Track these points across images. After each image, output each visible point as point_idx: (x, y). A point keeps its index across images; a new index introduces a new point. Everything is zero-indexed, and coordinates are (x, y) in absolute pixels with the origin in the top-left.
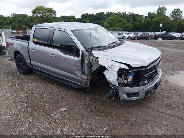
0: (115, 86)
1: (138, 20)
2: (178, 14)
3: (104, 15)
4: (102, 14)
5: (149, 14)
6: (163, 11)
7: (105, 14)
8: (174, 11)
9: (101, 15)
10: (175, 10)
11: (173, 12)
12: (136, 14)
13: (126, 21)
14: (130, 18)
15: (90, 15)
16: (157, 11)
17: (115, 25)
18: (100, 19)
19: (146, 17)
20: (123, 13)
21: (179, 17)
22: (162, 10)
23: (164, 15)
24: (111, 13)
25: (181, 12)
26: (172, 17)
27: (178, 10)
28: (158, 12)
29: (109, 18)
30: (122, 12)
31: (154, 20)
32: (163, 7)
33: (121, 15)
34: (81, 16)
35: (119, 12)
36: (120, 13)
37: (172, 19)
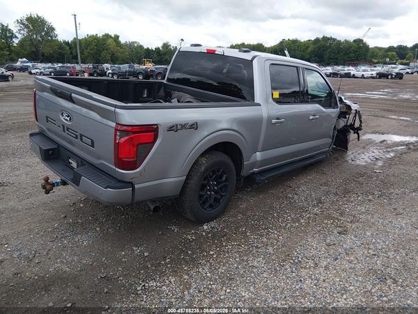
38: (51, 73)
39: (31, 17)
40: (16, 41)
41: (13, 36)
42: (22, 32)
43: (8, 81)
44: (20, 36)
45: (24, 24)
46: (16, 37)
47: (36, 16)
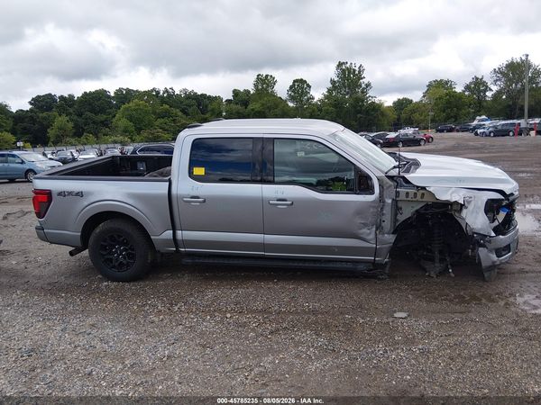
0: (486, 236)
1: (213, 110)
2: (302, 91)
3: (109, 97)
4: (101, 94)
5: (236, 93)
6: (268, 86)
7: (112, 94)
8: (294, 85)
9: (100, 99)
10: (294, 81)
11: (291, 87)
12: (202, 95)
13: (180, 114)
14: (190, 107)
15: (62, 98)
16: (256, 86)
17: (150, 125)
18: (98, 109)
19: (228, 101)
20: (166, 91)
21: (308, 99)
22: (265, 83)
23: (273, 95)
24: (128, 91)
25: (310, 87)
26: (292, 98)
27: (302, 81)
28: (257, 89)
29: (127, 105)
30: (162, 89)
31: (253, 110)
32: (267, 76)
33: (163, 97)
34: (30, 103)
35: (154, 90)
36: (158, 92)
37: (291, 104)
38: (490, 133)
39: (512, 63)
40: (489, 94)
41: (487, 88)
42: (498, 83)
43: (420, 145)
44: (495, 88)
45: (501, 73)
46: (491, 90)
47: (519, 60)
